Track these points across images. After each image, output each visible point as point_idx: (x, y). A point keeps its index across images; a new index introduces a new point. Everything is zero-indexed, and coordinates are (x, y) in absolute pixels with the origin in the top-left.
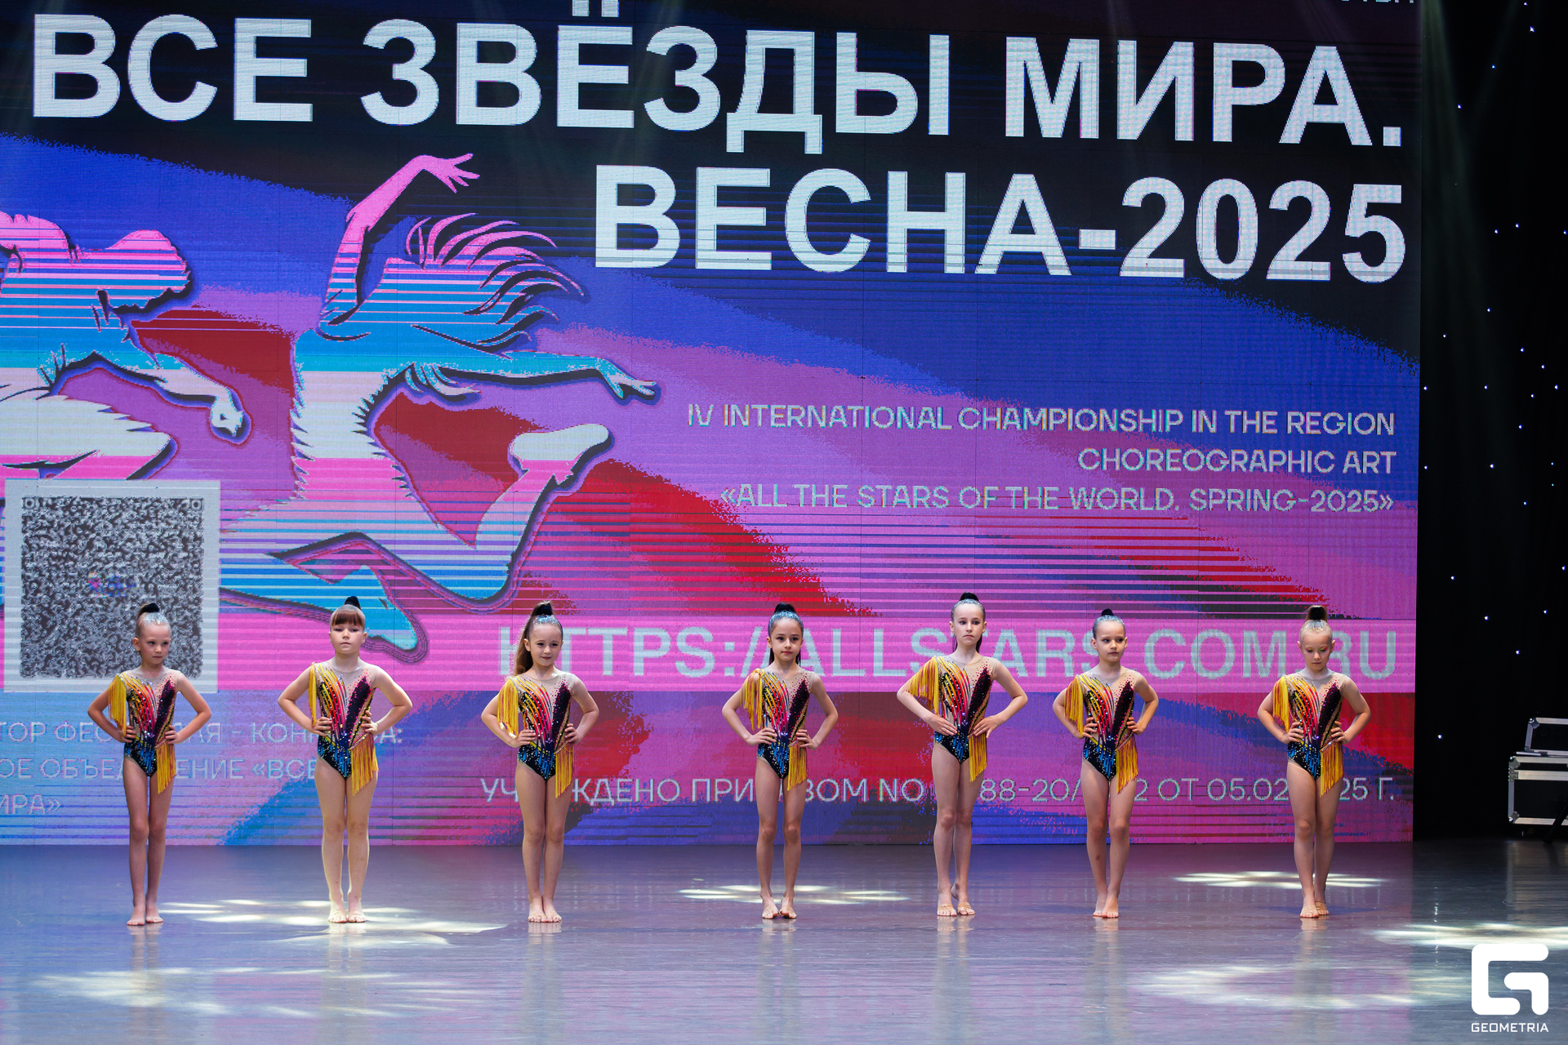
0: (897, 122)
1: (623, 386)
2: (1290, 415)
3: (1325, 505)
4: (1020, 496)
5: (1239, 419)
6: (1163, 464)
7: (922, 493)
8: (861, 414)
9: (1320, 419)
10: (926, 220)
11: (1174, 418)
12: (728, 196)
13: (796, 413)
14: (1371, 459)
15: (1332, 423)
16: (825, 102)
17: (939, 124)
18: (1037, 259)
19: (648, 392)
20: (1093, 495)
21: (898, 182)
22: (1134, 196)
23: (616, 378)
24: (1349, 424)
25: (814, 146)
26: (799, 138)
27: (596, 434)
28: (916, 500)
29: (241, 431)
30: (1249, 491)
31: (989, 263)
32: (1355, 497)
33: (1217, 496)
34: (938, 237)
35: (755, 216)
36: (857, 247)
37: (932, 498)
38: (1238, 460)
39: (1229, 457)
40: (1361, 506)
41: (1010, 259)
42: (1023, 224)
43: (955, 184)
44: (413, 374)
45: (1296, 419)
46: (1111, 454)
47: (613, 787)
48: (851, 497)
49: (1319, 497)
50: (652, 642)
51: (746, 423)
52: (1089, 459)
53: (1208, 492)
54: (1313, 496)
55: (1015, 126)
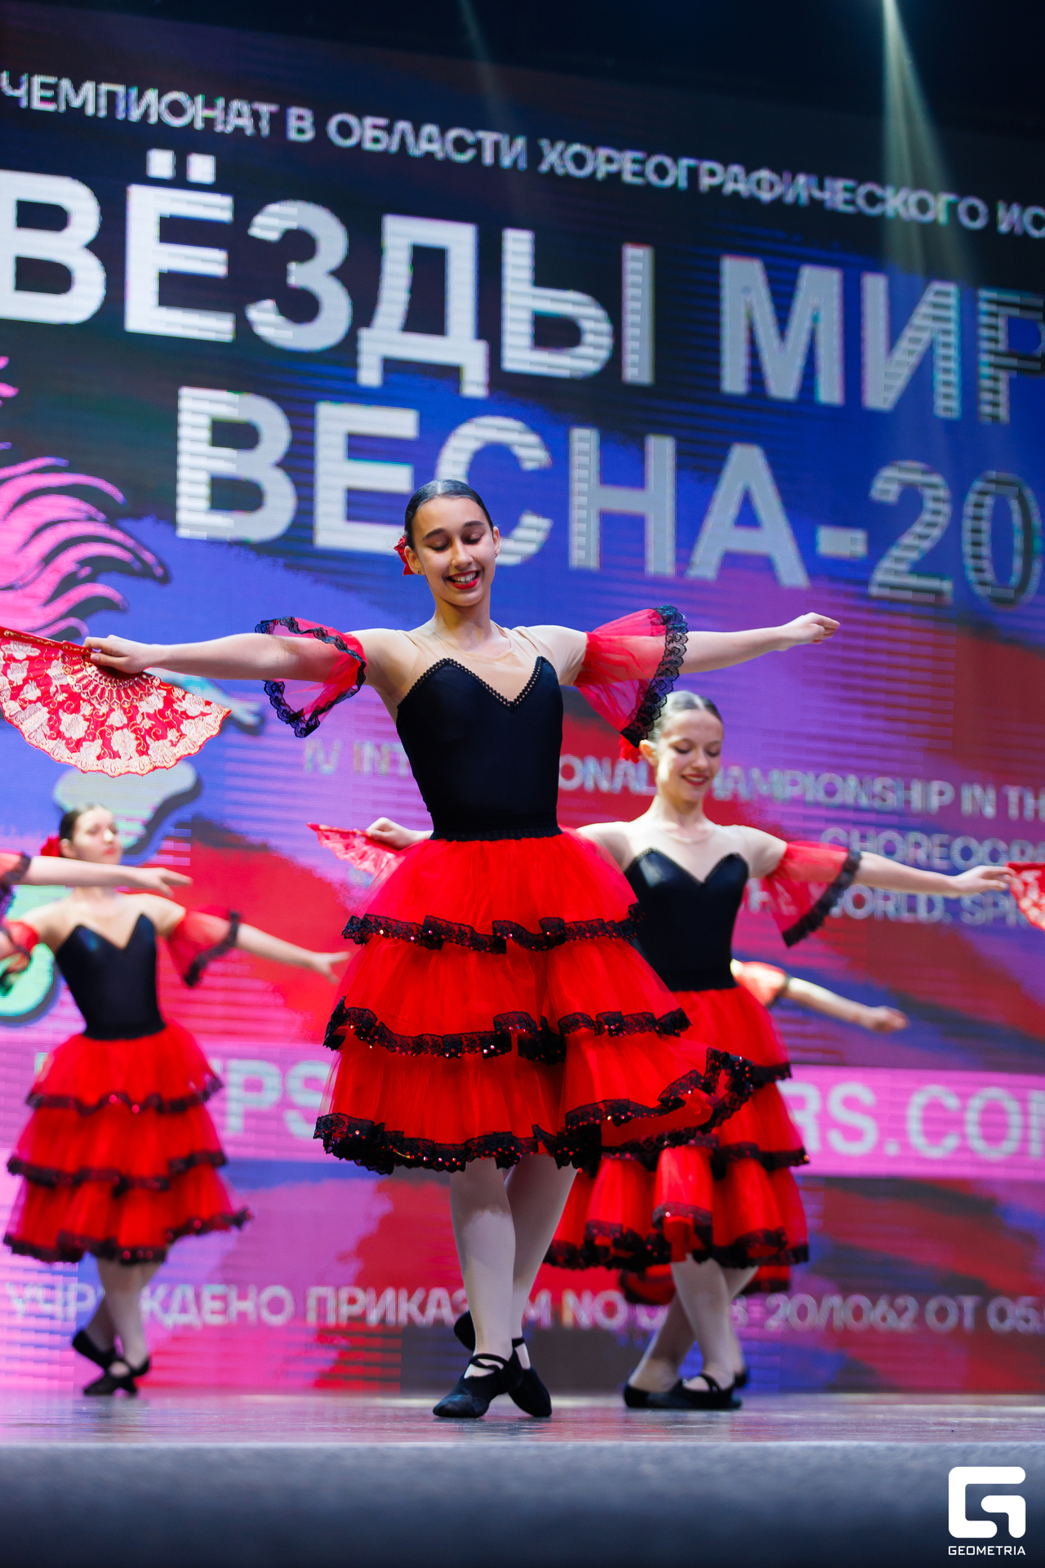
0: (584, 360)
10: (622, 500)
11: (941, 793)
12: (361, 447)
16: (489, 325)
17: (638, 368)
18: (764, 565)
19: (249, 719)
21: (584, 442)
22: (886, 485)
25: (475, 384)
26: (453, 373)
31: (705, 564)
33: (997, 905)
34: (636, 524)
35: (396, 478)
36: (531, 532)
41: (732, 561)
42: (747, 517)
43: (661, 452)
46: (863, 839)
50: (254, 1085)
51: (384, 770)
55: (734, 380)
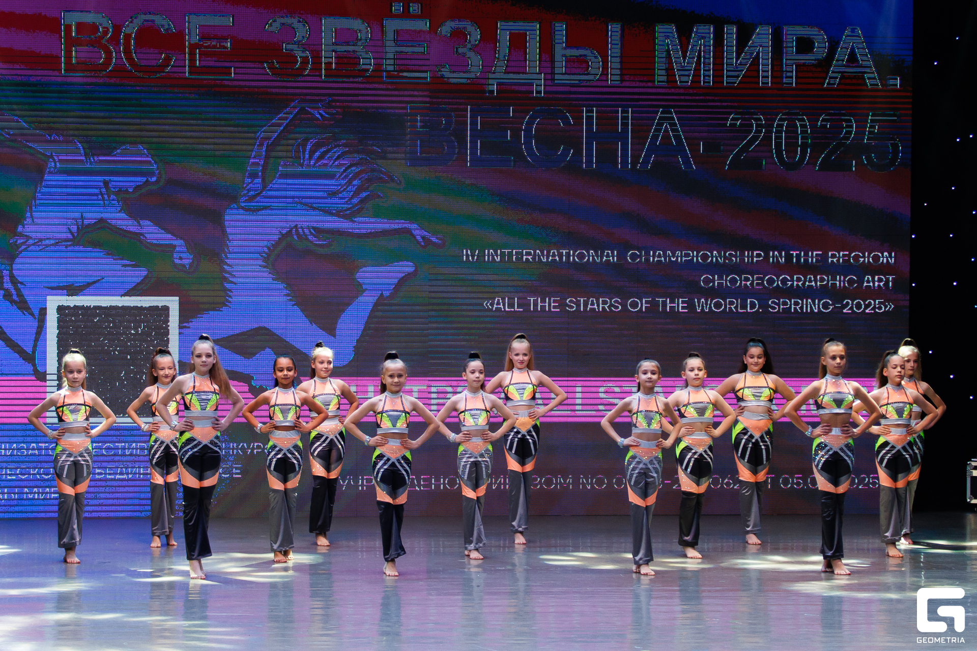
1: (423, 238)
2: (830, 253)
3: (851, 308)
4: (664, 304)
5: (798, 256)
6: (752, 284)
7: (604, 303)
8: (568, 255)
9: (849, 256)
11: (758, 256)
13: (528, 254)
14: (880, 280)
15: (856, 258)
17: (613, 77)
20: (709, 302)
21: (590, 114)
23: (418, 233)
24: (866, 259)
27: (407, 267)
28: (601, 306)
29: (191, 265)
30: (805, 300)
31: (646, 162)
32: (870, 304)
33: (785, 303)
37: (611, 305)
38: (796, 281)
39: (792, 280)
40: (874, 308)
44: (297, 231)
45: (833, 256)
46: (720, 278)
47: (419, 482)
48: (562, 305)
49: (848, 303)
50: (442, 394)
51: (498, 259)
52: (707, 281)
53: (779, 301)
54: (845, 302)
